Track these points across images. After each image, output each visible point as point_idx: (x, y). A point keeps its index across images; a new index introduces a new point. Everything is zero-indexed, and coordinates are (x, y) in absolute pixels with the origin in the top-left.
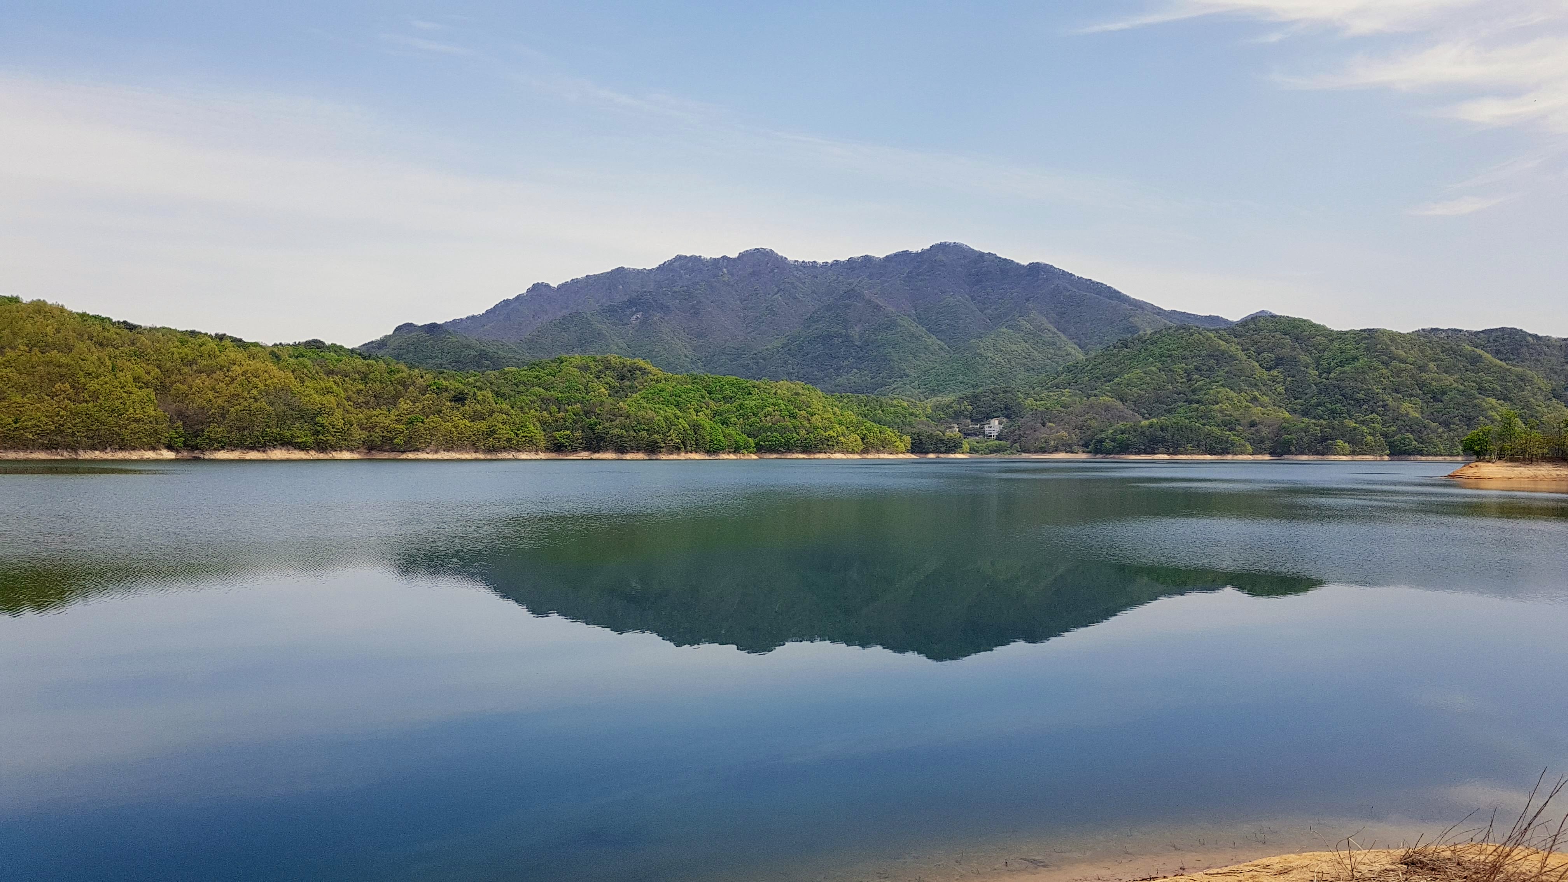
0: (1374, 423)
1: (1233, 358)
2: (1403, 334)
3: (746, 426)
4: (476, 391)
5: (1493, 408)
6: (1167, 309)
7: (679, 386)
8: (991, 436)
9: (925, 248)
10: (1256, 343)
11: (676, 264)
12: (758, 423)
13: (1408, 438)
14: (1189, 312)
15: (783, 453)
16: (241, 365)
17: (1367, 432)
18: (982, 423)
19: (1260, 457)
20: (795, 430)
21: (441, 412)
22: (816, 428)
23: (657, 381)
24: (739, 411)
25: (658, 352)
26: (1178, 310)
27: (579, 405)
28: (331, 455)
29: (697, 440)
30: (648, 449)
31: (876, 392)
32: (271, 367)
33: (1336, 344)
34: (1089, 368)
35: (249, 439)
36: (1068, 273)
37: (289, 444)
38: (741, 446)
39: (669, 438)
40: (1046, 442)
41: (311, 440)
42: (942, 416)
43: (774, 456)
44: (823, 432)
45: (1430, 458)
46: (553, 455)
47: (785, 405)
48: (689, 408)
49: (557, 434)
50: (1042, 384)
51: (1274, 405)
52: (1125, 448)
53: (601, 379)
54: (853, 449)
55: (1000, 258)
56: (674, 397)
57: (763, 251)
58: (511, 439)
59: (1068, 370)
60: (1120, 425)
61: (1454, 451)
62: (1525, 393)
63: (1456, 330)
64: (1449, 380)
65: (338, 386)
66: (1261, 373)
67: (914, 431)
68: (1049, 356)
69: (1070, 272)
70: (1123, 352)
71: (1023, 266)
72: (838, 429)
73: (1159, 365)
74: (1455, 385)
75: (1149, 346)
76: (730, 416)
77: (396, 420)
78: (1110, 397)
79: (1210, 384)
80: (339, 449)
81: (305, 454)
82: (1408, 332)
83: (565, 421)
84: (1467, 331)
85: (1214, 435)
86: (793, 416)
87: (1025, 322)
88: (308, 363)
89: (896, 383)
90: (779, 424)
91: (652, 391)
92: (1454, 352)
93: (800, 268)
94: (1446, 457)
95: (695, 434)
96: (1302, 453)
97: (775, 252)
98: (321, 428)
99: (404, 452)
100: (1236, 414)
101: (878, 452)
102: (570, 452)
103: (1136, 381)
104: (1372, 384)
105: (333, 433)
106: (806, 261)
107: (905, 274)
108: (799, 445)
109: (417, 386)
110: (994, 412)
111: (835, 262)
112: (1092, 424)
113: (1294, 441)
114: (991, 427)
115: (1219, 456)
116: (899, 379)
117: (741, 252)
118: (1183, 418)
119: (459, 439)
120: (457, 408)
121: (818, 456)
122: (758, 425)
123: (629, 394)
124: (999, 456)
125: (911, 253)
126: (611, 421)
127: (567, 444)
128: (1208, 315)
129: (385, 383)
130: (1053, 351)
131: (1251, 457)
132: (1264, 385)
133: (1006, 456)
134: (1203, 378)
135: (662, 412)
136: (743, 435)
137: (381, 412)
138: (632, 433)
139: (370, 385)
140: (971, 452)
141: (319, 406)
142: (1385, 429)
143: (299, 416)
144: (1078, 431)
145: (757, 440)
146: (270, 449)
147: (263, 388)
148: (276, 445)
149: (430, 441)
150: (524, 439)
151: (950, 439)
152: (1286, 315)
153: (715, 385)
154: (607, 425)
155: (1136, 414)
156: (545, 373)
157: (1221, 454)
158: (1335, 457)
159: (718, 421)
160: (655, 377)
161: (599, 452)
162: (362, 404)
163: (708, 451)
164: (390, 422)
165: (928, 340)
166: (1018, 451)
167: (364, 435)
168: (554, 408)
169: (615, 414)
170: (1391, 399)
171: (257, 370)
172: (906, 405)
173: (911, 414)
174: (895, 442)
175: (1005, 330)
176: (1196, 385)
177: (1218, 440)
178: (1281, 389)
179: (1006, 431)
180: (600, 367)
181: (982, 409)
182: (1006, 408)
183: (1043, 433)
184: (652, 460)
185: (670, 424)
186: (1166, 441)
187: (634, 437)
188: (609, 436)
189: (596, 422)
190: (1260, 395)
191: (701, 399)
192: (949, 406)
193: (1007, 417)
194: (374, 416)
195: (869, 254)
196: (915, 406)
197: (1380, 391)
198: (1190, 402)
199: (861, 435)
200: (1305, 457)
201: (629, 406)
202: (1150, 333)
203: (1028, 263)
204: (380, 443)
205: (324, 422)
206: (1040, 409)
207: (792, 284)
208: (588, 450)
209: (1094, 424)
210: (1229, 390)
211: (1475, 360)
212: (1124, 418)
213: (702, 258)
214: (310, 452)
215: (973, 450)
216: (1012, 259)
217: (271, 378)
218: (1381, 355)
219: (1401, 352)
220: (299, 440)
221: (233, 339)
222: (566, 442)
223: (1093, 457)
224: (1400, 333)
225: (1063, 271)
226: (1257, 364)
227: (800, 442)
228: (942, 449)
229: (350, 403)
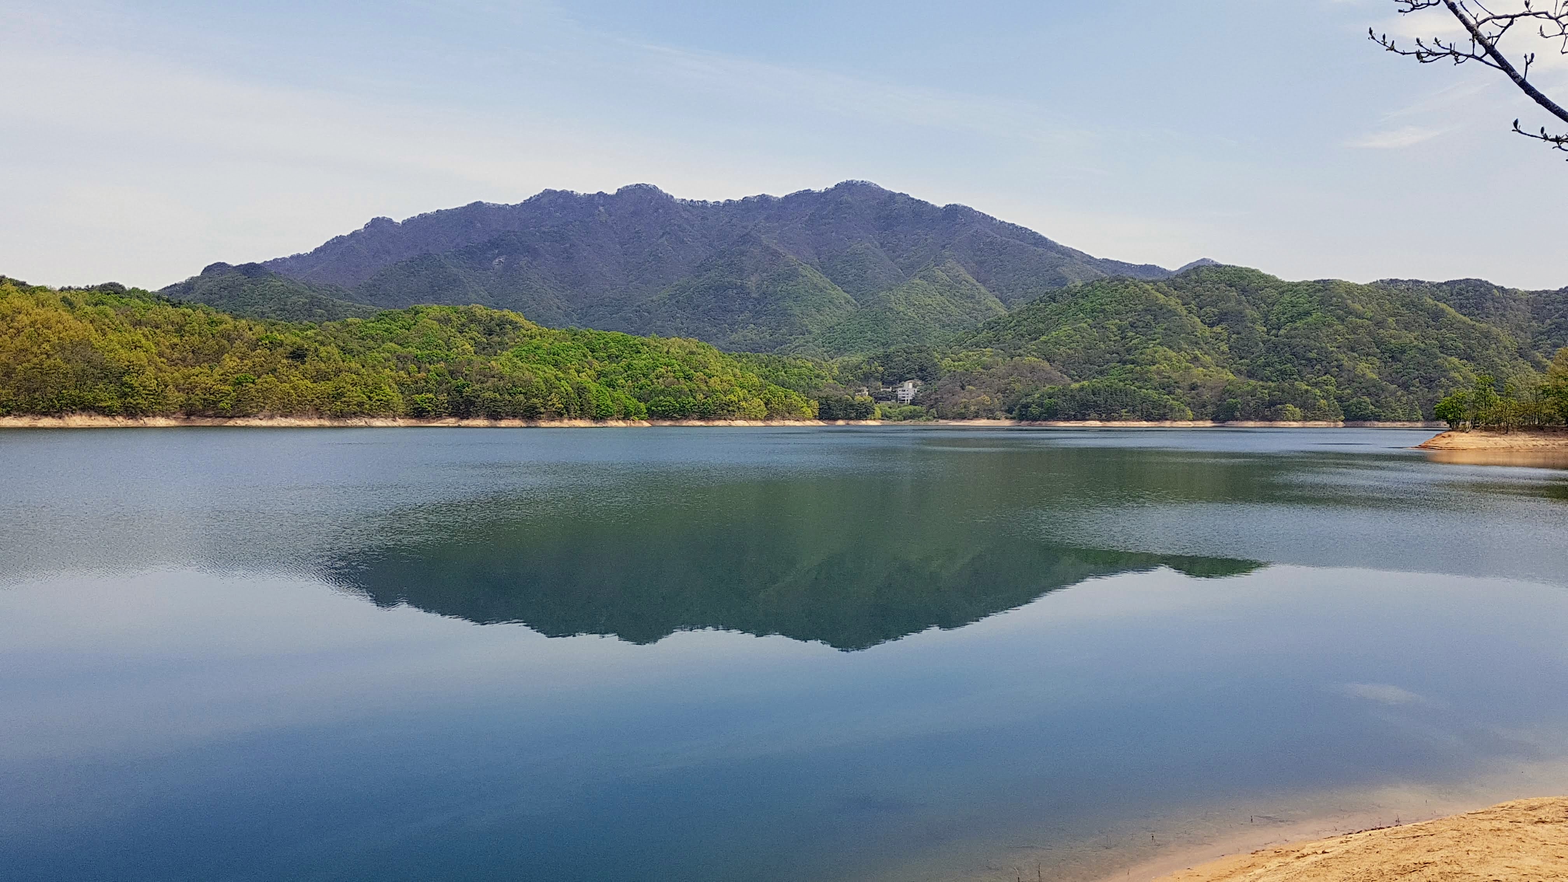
0: (1327, 385)
1: (1173, 313)
2: (1361, 286)
3: (636, 389)
4: (318, 347)
5: (1456, 369)
6: (1098, 258)
7: (556, 343)
8: (904, 400)
9: (829, 187)
10: (1198, 296)
11: (545, 200)
12: (649, 386)
13: (1365, 402)
14: (1123, 261)
15: (677, 419)
16: (28, 314)
17: (1319, 396)
18: (894, 386)
19: (1200, 424)
20: (692, 395)
21: (275, 370)
22: (714, 392)
23: (531, 337)
24: (626, 372)
25: (526, 303)
26: (1111, 259)
27: (443, 364)
28: (142, 422)
29: (582, 405)
30: (526, 415)
31: (775, 350)
32: (67, 316)
33: (1287, 297)
34: (1012, 324)
35: (41, 402)
36: (989, 216)
37: (91, 409)
38: (632, 411)
39: (550, 403)
40: (965, 408)
41: (117, 404)
42: (850, 378)
43: (668, 423)
44: (722, 396)
45: (1388, 424)
46: (413, 422)
47: (679, 365)
48: (569, 369)
49: (418, 398)
50: (960, 342)
51: (1217, 366)
52: (1052, 414)
53: (464, 333)
54: (756, 416)
55: (913, 199)
56: (551, 355)
57: (645, 187)
58: (363, 402)
59: (990, 326)
60: (1047, 388)
61: (1414, 417)
62: (1490, 352)
63: (1417, 281)
64: (1409, 337)
65: (148, 339)
66: (1205, 331)
67: (822, 395)
68: (967, 310)
69: (991, 216)
70: (1050, 307)
71: (939, 208)
72: (740, 393)
73: (1090, 321)
74: (1415, 343)
75: (1080, 300)
76: (616, 377)
77: (220, 380)
78: (1036, 357)
79: (1146, 342)
80: (151, 414)
81: (110, 420)
82: (1366, 283)
83: (427, 382)
84: (1429, 282)
85: (1151, 399)
86: (688, 378)
87: (940, 272)
88: (111, 312)
89: (797, 340)
90: (673, 387)
91: (526, 348)
92: (1413, 306)
93: (688, 207)
94: (1405, 423)
95: (580, 398)
96: (1248, 419)
97: (659, 188)
98: (129, 390)
99: (231, 418)
100: (1175, 376)
101: (784, 418)
102: (434, 419)
103: (1064, 338)
104: (1326, 341)
105: (145, 396)
106: (695, 200)
107: (807, 217)
108: (696, 411)
109: (245, 340)
110: (907, 373)
111: (728, 202)
112: (1016, 387)
113: (1239, 406)
114: (904, 391)
115: (1156, 423)
116: (801, 336)
117: (620, 187)
118: (1117, 381)
119: (299, 403)
120: (295, 366)
121: (717, 423)
122: (649, 388)
123: (499, 351)
124: (913, 422)
125: (813, 193)
126: (481, 383)
127: (430, 409)
128: (1143, 264)
129: (205, 336)
130: (971, 305)
131: (1191, 424)
132: (1206, 344)
133: (921, 423)
134: (1138, 336)
135: (541, 373)
136: (633, 399)
137: (202, 370)
138: (507, 397)
139: (186, 338)
140: (883, 418)
141: (127, 363)
142: (1340, 392)
143: (103, 375)
144: (1000, 395)
145: (648, 404)
146: (67, 414)
147: (57, 342)
148: (74, 410)
149: (263, 405)
150: (379, 403)
151: (862, 404)
152: (1231, 264)
153: (598, 342)
154: (477, 387)
155: (1065, 376)
156: (397, 326)
157: (1158, 420)
158: (1285, 423)
159: (604, 383)
160: (529, 332)
161: (468, 419)
162: (177, 361)
163: (595, 417)
164: (213, 383)
165: (833, 293)
166: (935, 418)
167: (182, 397)
168: (412, 367)
169: (485, 375)
170: (1346, 359)
171: (48, 319)
172: (811, 366)
173: (817, 376)
174: (802, 407)
175: (918, 281)
176: (1130, 344)
177: (1155, 405)
178: (1224, 347)
179: (921, 395)
180: (463, 320)
181: (894, 371)
182: (921, 370)
183: (962, 398)
184: (530, 427)
185: (551, 387)
186: (1099, 406)
187: (510, 401)
188: (480, 400)
189: (464, 384)
190: (1201, 354)
191: (583, 358)
192: (858, 367)
193: (922, 379)
194: (193, 375)
195: (766, 194)
196: (821, 367)
197: (1335, 349)
198: (1125, 363)
199: (764, 400)
200: (1251, 424)
201: (503, 365)
202: (1081, 285)
203: (944, 206)
204: (201, 407)
205: (133, 382)
206: (959, 371)
207: (679, 226)
208: (454, 416)
209: (1018, 386)
210: (1167, 349)
211: (1437, 315)
212: (1050, 380)
213: (575, 193)
214: (116, 418)
215: (885, 416)
216: (926, 200)
217: (67, 330)
218: (1336, 309)
219: (1357, 306)
220: (104, 404)
221: (16, 283)
222: (429, 406)
223: (1017, 424)
224: (1357, 285)
225: (984, 214)
226: (1199, 320)
227: (697, 407)
228: (852, 415)
229: (162, 359)
